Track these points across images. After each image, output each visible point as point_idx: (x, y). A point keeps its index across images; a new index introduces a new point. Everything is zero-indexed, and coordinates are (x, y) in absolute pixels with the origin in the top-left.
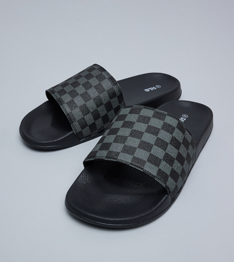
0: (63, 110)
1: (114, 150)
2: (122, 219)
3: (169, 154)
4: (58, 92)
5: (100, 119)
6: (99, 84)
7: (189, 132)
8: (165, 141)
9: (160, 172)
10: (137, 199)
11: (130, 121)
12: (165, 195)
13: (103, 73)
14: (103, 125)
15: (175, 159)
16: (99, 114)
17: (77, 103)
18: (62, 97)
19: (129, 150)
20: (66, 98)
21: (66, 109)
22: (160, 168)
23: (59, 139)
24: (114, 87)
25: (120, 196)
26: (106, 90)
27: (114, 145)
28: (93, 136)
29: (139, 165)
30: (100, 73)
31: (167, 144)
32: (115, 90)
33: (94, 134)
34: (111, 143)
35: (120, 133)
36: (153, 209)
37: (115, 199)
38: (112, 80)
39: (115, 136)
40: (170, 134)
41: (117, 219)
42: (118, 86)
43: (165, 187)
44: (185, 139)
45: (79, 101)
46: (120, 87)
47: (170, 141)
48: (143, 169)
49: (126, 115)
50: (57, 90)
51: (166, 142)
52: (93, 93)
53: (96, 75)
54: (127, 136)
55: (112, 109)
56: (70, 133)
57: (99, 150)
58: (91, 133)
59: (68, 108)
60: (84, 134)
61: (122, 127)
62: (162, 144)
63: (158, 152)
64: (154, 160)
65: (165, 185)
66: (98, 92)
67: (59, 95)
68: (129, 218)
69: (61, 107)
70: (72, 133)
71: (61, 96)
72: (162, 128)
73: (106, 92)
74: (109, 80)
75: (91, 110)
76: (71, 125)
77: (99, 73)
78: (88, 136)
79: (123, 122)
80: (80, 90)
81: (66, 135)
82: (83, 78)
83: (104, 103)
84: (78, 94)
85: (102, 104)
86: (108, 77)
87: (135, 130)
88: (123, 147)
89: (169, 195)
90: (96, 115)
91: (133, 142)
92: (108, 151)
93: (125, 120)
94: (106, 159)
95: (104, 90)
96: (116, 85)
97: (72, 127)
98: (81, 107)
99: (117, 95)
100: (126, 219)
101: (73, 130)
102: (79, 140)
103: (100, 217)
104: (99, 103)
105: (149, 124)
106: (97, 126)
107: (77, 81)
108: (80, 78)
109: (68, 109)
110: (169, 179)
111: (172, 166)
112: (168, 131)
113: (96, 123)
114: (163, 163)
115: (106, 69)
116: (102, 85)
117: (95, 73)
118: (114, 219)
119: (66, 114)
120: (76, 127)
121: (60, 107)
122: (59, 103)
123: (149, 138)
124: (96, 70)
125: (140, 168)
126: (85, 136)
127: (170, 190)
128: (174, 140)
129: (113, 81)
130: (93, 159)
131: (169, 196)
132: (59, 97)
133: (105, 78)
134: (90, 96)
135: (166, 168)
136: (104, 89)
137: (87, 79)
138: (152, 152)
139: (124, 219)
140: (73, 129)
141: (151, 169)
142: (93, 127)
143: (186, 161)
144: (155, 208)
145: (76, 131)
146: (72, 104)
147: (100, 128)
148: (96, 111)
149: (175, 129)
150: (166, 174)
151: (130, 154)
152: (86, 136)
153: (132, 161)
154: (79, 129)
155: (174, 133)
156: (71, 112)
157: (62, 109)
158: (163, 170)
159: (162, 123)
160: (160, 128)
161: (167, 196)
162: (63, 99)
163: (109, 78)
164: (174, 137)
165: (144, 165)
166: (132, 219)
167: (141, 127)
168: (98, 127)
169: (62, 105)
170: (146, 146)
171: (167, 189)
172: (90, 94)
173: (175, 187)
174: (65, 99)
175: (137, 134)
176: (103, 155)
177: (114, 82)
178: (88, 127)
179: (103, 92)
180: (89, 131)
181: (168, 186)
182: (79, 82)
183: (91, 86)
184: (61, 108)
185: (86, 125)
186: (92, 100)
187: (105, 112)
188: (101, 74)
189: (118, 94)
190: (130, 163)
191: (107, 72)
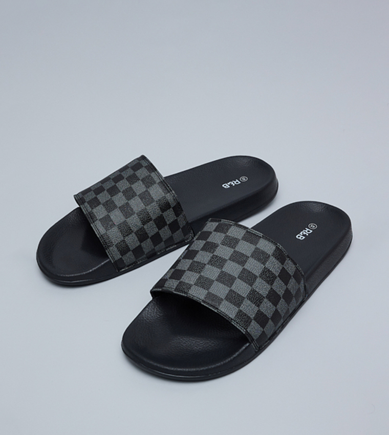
0: (95, 230)
1: (187, 281)
2: (184, 370)
3: (256, 291)
4: (89, 201)
5: (149, 240)
6: (146, 191)
7: (293, 261)
8: (253, 274)
9: (240, 314)
10: (213, 345)
11: (213, 243)
12: (246, 344)
13: (153, 174)
14: (153, 247)
15: (264, 297)
16: (146, 233)
17: (114, 221)
18: (95, 210)
19: (204, 283)
20: (100, 212)
21: (99, 229)
22: (241, 308)
23: (89, 270)
24: (166, 195)
25: (191, 338)
26: (155, 200)
27: (188, 273)
28: (139, 263)
29: (213, 303)
30: (149, 173)
31: (256, 277)
32: (169, 199)
33: (141, 260)
34: (185, 271)
35: (198, 258)
36: (227, 361)
37: (185, 343)
38: (164, 185)
39: (191, 261)
40: (262, 263)
41: (179, 369)
42: (173, 193)
43: (244, 333)
44: (283, 271)
45: (117, 217)
46: (176, 195)
47: (261, 273)
48: (217, 309)
49: (211, 233)
50: (88, 198)
51: (255, 275)
52: (137, 205)
53: (143, 176)
54: (206, 263)
55: (166, 225)
56: (105, 262)
57: (170, 278)
58: (136, 259)
59: (102, 227)
60: (125, 262)
61: (202, 249)
62: (248, 277)
63: (242, 288)
64: (234, 298)
65: (245, 330)
66: (143, 203)
67: (90, 206)
68: (194, 370)
69: (92, 225)
70: (108, 262)
71: (92, 209)
72: (252, 256)
73: (155, 203)
74: (159, 185)
75: (135, 229)
76: (106, 251)
77: (147, 175)
78: (132, 264)
79: (205, 242)
80: (120, 199)
81: (100, 265)
82: (125, 181)
83: (153, 218)
84: (115, 207)
85: (151, 220)
86: (158, 181)
87: (217, 256)
88: (197, 277)
89: (250, 343)
90: (142, 235)
91: (211, 272)
92: (179, 281)
93: (208, 240)
94: (175, 292)
95: (152, 200)
96: (169, 192)
97: (108, 254)
98: (119, 227)
99: (172, 206)
100: (190, 370)
101: (109, 258)
102: (119, 270)
103: (158, 365)
104: (146, 220)
105: (236, 249)
106: (144, 250)
107: (116, 185)
108: (121, 181)
109: (102, 229)
110: (252, 323)
111: (258, 306)
112: (259, 260)
113: (142, 246)
114: (247, 302)
115: (157, 168)
116: (149, 193)
117: (142, 173)
118: (175, 369)
119: (99, 237)
120: (114, 253)
121: (90, 226)
122: (90, 220)
123: (233, 268)
124: (143, 168)
125: (214, 307)
126: (127, 264)
127: (252, 337)
128: (266, 272)
129: (165, 187)
130: (160, 290)
131: (252, 344)
132: (90, 210)
133: (155, 183)
134: (132, 210)
135: (249, 309)
136: (152, 198)
137: (130, 184)
138: (233, 288)
139: (187, 370)
140: (109, 256)
141: (228, 310)
142: (138, 251)
143: (282, 299)
144: (229, 359)
145: (113, 258)
146: (107, 221)
147: (149, 252)
148: (142, 229)
149: (269, 257)
150: (249, 317)
151: (204, 289)
152: (129, 264)
153: (205, 298)
154: (118, 256)
155: (267, 263)
156: (106, 233)
157: (94, 228)
158: (245, 312)
159: (253, 247)
160: (249, 255)
161: (248, 344)
162: (96, 214)
163: (160, 182)
164: (267, 268)
165: (220, 303)
166: (197, 371)
167: (224, 252)
168: (146, 251)
169: (94, 222)
170: (226, 279)
171: (247, 336)
172: (132, 207)
173: (261, 334)
174: (98, 214)
175: (218, 262)
176: (172, 285)
177: (167, 189)
178: (130, 253)
179: (152, 203)
180: (133, 257)
181: (250, 333)
182: (119, 188)
183: (134, 195)
184: (92, 227)
185: (128, 250)
186: (136, 215)
187: (156, 230)
188: (150, 176)
189: (173, 204)
190: (203, 301)
191: (158, 173)
